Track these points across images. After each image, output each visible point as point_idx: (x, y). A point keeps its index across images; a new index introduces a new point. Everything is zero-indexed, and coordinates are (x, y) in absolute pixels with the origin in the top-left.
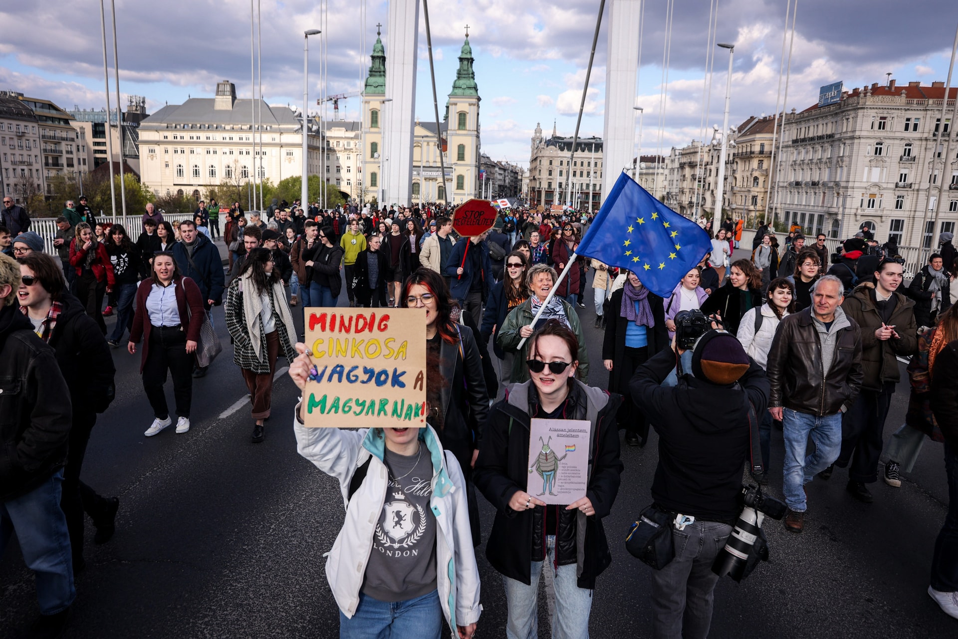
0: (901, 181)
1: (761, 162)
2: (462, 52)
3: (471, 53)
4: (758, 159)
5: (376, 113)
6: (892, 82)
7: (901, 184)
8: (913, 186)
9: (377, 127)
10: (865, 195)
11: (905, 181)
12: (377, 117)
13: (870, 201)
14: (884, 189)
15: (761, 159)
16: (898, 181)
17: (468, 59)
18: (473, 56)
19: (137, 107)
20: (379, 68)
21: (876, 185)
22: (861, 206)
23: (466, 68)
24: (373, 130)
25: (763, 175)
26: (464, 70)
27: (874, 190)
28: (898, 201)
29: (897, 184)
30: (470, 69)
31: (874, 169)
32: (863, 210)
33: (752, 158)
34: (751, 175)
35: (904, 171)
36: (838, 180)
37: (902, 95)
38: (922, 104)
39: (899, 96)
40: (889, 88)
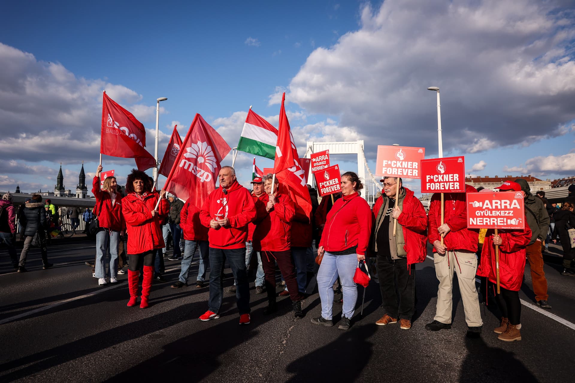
37: (473, 181)
38: (479, 184)
39: (472, 182)
40: (470, 179)
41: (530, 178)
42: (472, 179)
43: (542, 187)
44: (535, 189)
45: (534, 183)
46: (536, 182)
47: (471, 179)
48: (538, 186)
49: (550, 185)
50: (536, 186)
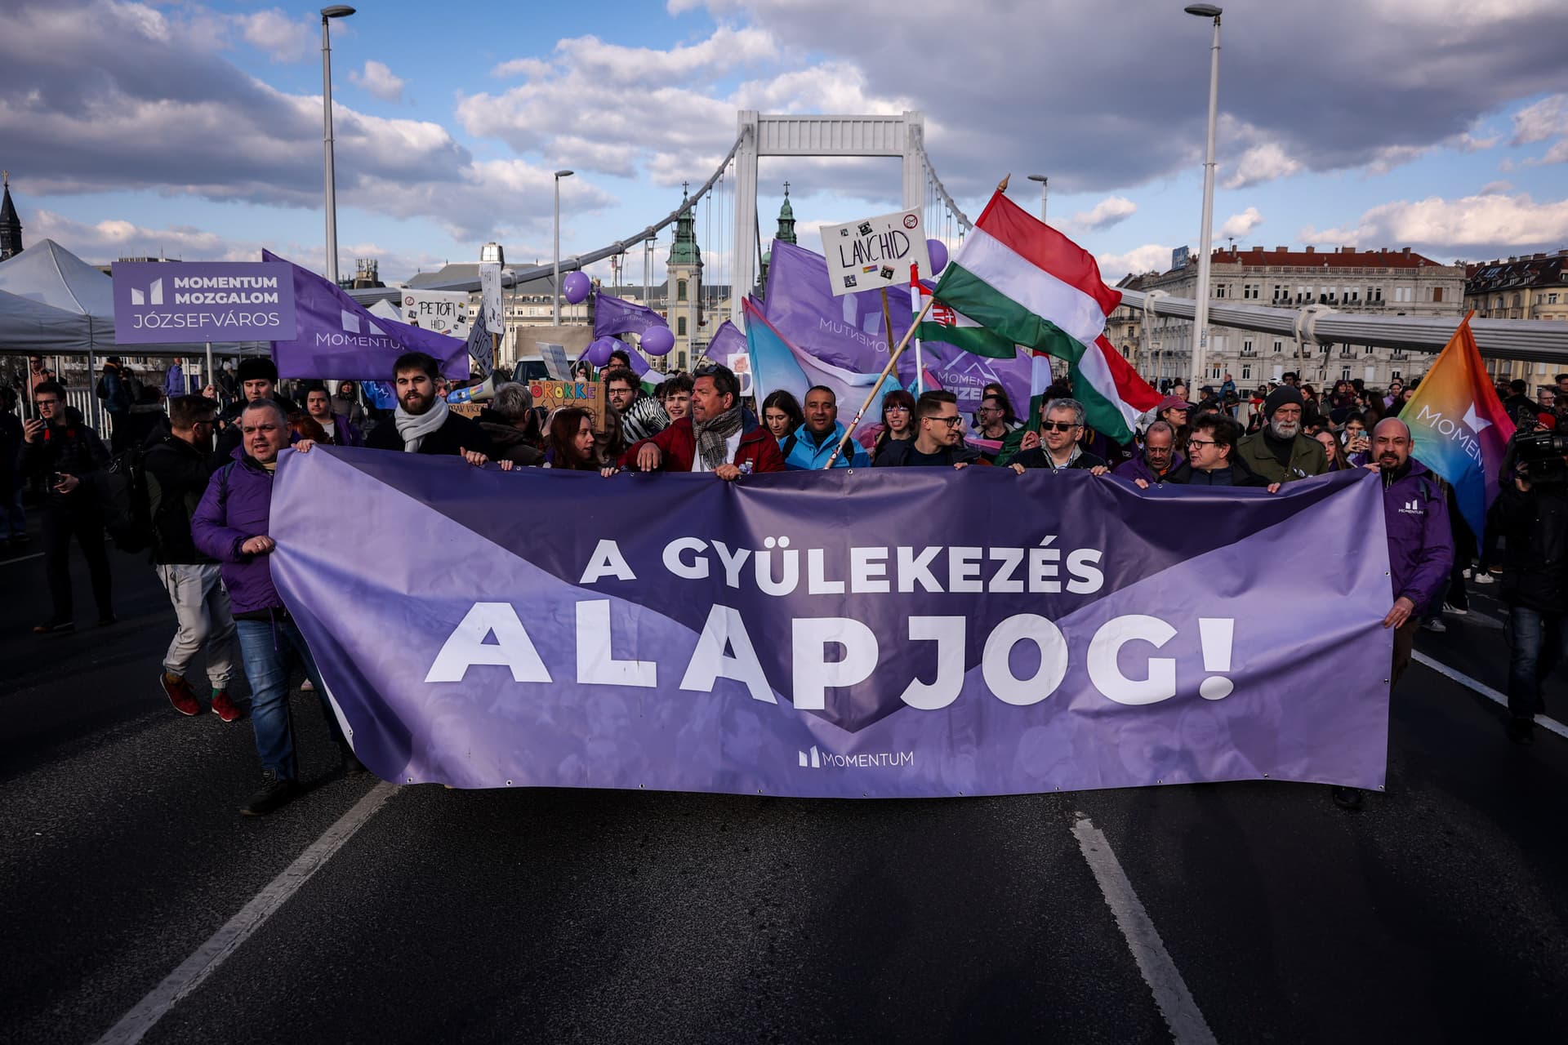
0: (1246, 349)
1: (1131, 329)
2: (782, 213)
3: (791, 213)
4: (1128, 325)
5: (684, 284)
6: (1234, 247)
7: (1246, 352)
8: (1258, 354)
9: (685, 300)
10: (1209, 365)
11: (1250, 349)
12: (685, 289)
13: (1215, 371)
14: (1228, 358)
15: (1131, 325)
16: (1243, 349)
17: (788, 221)
18: (794, 217)
19: (368, 273)
20: (687, 232)
21: (1218, 354)
22: (1206, 376)
23: (786, 231)
24: (681, 303)
25: (1133, 344)
26: (785, 234)
27: (1218, 360)
28: (1245, 370)
29: (1242, 352)
30: (791, 232)
31: (1216, 338)
32: (1208, 380)
33: (1121, 324)
34: (1121, 344)
35: (1248, 340)
36: (1185, 349)
37: (1243, 262)
38: (1259, 271)
39: (1240, 262)
40: (1232, 253)
41: (1408, 257)
42: (1239, 254)
43: (1440, 286)
44: (1418, 289)
45: (1419, 270)
46: (1424, 270)
47: (1235, 255)
48: (1430, 281)
49: (1461, 281)
50: (1423, 281)
